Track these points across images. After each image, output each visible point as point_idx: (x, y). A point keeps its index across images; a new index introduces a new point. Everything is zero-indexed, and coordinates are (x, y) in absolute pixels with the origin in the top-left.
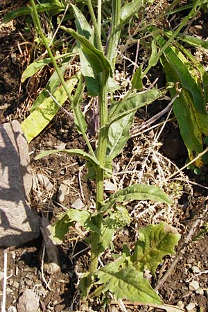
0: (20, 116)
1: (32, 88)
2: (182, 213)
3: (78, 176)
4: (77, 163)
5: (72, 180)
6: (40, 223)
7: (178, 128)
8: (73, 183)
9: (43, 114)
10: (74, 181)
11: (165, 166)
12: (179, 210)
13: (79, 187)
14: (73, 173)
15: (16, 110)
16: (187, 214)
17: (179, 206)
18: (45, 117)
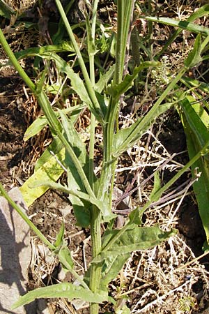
0: (24, 170)
1: (38, 139)
2: (196, 304)
3: (82, 248)
4: (82, 231)
5: (76, 252)
6: (37, 305)
7: (196, 205)
8: (76, 255)
9: (48, 173)
10: (78, 253)
11: (179, 247)
12: (192, 298)
13: (83, 261)
14: (78, 244)
15: (20, 162)
16: (202, 304)
17: (193, 294)
18: (50, 177)
